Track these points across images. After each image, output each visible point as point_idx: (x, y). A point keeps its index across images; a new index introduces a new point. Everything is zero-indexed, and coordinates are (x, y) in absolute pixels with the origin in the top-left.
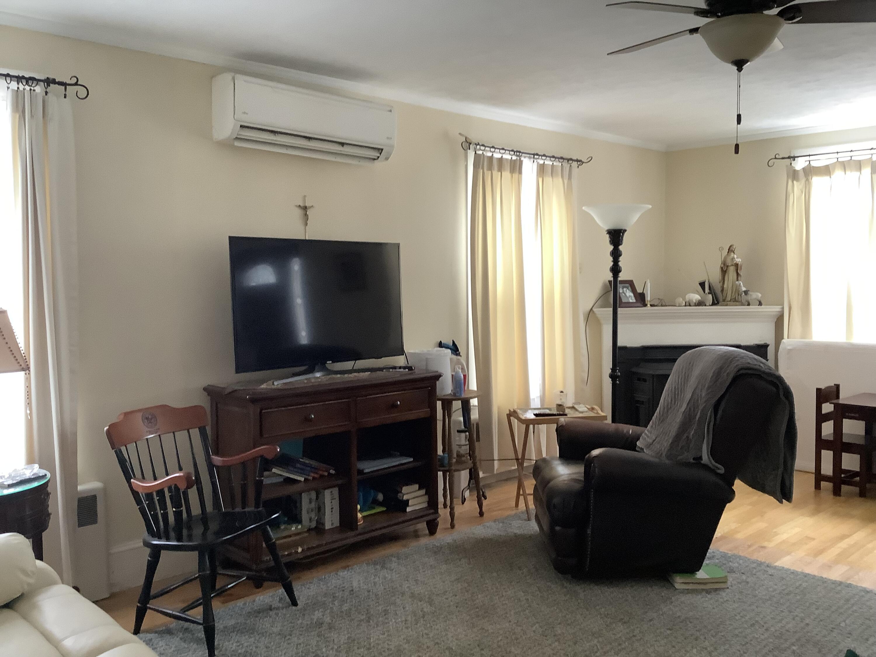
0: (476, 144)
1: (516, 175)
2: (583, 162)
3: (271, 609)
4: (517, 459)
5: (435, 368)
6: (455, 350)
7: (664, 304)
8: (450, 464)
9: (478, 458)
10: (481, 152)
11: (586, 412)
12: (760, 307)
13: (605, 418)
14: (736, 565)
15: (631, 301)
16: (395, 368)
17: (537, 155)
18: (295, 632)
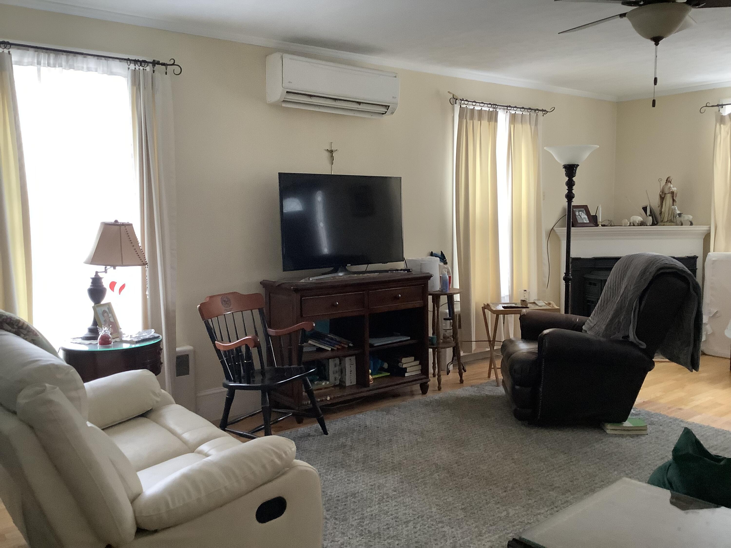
0: (461, 100)
1: (492, 123)
2: (547, 112)
3: (309, 435)
4: (489, 341)
5: (427, 270)
6: (443, 258)
7: (613, 224)
8: (438, 343)
9: (459, 340)
10: (464, 106)
11: (544, 306)
12: (691, 226)
13: (559, 310)
14: (656, 420)
15: (585, 222)
16: (397, 270)
17: (510, 106)
18: (327, 450)
